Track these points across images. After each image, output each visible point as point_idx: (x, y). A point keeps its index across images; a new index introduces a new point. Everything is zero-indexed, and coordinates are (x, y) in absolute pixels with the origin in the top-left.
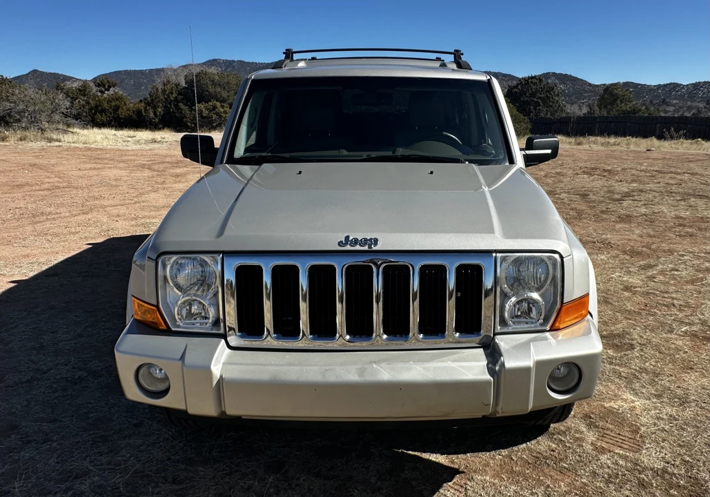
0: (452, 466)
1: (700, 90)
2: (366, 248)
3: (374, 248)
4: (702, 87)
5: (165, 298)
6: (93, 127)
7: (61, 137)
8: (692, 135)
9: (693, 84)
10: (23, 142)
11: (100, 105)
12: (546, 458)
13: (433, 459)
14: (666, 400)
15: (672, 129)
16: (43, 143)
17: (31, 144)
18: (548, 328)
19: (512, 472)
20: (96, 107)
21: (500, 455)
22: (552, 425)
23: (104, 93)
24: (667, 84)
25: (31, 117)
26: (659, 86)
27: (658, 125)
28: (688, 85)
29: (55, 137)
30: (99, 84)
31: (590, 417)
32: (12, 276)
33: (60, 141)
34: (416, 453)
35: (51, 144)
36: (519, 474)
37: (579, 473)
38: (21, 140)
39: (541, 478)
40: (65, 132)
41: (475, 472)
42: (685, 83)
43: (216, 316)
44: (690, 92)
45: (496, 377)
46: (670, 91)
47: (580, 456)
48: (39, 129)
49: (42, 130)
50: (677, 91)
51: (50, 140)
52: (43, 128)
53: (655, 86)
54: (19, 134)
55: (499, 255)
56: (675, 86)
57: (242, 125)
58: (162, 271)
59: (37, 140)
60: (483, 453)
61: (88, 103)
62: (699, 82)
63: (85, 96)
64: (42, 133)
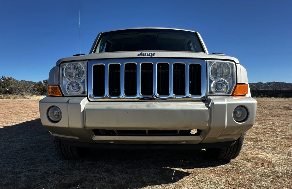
0: (188, 172)
1: (270, 85)
2: (150, 56)
3: (153, 56)
4: (271, 84)
5: (62, 84)
6: (42, 96)
7: (30, 97)
8: (270, 96)
9: (267, 83)
10: (15, 99)
11: (45, 89)
12: (231, 169)
13: (179, 170)
14: (281, 154)
15: (262, 94)
16: (23, 99)
17: (18, 99)
18: (231, 95)
19: (216, 173)
20: (44, 90)
21: (209, 169)
22: (231, 160)
23: (47, 85)
24: (258, 83)
25: (19, 90)
26: (254, 84)
27: (256, 94)
28: (265, 83)
29: (27, 97)
30: (45, 82)
31: (248, 159)
32: (4, 125)
33: (29, 98)
34: (171, 168)
35: (26, 99)
36: (219, 174)
37: (247, 174)
38: (15, 98)
39: (230, 175)
40: (31, 96)
41: (199, 173)
42: (264, 82)
43: (84, 90)
44: (267, 86)
45: (210, 109)
46: (259, 85)
47: (246, 169)
48: (21, 94)
49: (23, 95)
50: (262, 86)
51: (25, 98)
52: (23, 94)
53: (253, 84)
54: (14, 96)
55: (208, 61)
56: (260, 84)
57: (97, 48)
58: (62, 71)
59: (21, 98)
60: (202, 168)
61: (40, 88)
62: (270, 82)
63: (40, 86)
64: (23, 96)
